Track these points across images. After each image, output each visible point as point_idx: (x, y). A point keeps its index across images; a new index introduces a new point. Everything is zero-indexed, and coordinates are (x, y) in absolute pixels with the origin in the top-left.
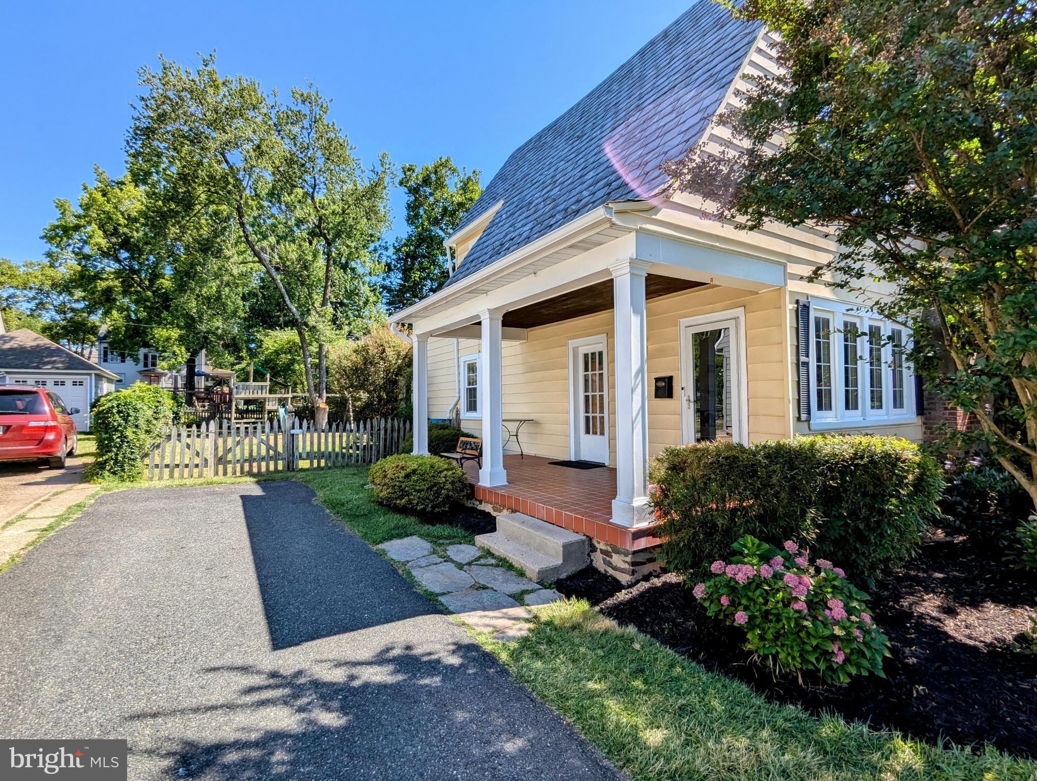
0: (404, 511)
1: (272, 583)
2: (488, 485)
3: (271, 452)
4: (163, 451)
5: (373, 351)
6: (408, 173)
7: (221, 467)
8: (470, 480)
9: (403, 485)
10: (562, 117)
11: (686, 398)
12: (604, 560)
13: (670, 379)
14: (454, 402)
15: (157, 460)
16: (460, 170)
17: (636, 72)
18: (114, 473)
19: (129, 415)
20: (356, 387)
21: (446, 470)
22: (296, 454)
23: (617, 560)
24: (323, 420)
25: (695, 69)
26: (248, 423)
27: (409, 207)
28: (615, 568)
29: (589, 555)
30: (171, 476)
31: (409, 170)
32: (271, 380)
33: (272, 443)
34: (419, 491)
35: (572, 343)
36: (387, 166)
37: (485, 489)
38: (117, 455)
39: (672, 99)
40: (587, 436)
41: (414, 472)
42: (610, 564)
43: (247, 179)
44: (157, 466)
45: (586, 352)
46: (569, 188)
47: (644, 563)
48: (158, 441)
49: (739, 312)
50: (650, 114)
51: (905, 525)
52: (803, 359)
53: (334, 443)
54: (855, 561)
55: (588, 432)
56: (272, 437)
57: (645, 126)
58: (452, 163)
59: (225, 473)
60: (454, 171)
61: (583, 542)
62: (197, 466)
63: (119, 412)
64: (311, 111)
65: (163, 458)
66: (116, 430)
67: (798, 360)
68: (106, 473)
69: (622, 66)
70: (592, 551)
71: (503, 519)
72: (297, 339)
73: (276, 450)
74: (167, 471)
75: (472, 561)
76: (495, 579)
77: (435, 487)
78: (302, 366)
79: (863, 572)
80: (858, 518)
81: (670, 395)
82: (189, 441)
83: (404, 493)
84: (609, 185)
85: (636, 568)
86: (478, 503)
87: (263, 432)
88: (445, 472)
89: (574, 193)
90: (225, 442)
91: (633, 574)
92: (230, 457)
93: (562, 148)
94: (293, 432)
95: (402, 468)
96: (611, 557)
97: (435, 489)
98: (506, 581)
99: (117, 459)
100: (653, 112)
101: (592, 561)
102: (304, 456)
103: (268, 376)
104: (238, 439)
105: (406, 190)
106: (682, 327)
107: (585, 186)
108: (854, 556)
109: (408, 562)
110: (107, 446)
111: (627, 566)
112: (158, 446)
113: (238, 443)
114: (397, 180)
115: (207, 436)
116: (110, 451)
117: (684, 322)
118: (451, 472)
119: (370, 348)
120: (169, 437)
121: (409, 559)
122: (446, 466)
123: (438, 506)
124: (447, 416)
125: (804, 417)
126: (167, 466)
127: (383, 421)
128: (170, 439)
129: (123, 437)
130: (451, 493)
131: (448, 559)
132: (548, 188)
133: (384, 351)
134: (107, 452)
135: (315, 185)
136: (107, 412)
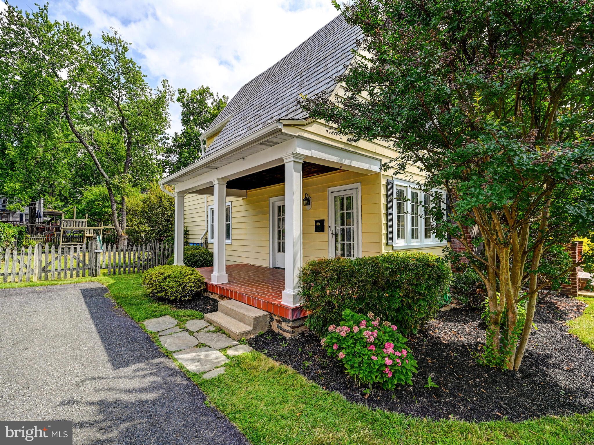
0: (162, 300)
1: (60, 351)
2: (216, 283)
3: (81, 265)
5: (154, 200)
6: (182, 93)
7: (43, 274)
8: (206, 280)
9: (162, 284)
10: (270, 69)
11: (331, 232)
12: (278, 326)
13: (323, 221)
14: (204, 233)
16: (215, 94)
17: (310, 47)
21: (190, 274)
22: (99, 265)
23: (284, 325)
24: (124, 243)
25: (337, 49)
26: (70, 245)
27: (183, 114)
28: (284, 330)
29: (269, 323)
31: (183, 92)
32: (88, 217)
33: (81, 258)
34: (172, 288)
35: (272, 200)
36: (168, 88)
37: (214, 286)
39: (324, 65)
40: (279, 253)
41: (169, 276)
42: (280, 328)
43: (71, 88)
45: (279, 205)
46: (268, 110)
47: (299, 327)
49: (358, 185)
50: (313, 72)
51: (431, 300)
52: (389, 212)
53: (125, 258)
54: (407, 320)
55: (279, 251)
56: (81, 255)
57: (309, 78)
58: (210, 90)
59: (46, 278)
60: (211, 95)
61: (266, 315)
62: (25, 274)
64: (117, 49)
67: (387, 212)
69: (303, 43)
70: (271, 321)
71: (223, 303)
72: (106, 192)
73: (84, 263)
74: (2, 278)
75: (200, 330)
76: (212, 340)
77: (182, 285)
78: (110, 209)
79: (411, 326)
80: (409, 298)
81: (323, 231)
82: (19, 257)
83: (163, 289)
84: (288, 110)
85: (295, 330)
86: (210, 294)
87: (75, 251)
88: (189, 276)
89: (270, 113)
90: (47, 258)
91: (293, 333)
92: (50, 267)
93: (268, 87)
94: (96, 251)
95: (162, 274)
96: (281, 324)
97: (182, 286)
98: (218, 341)
100: (315, 70)
101: (271, 326)
102: (104, 266)
103: (87, 215)
104: (56, 256)
105: (181, 104)
106: (330, 193)
107: (276, 109)
108: (407, 318)
109: (159, 332)
111: (289, 329)
113: (57, 258)
114: (175, 98)
115: (33, 254)
117: (331, 189)
118: (193, 276)
119: (152, 199)
121: (160, 330)
122: (190, 272)
123: (184, 296)
124: (199, 241)
125: (390, 243)
126: (2, 274)
127: (158, 245)
130: (193, 289)
131: (185, 330)
132: (258, 109)
133: (161, 201)
135: (120, 97)
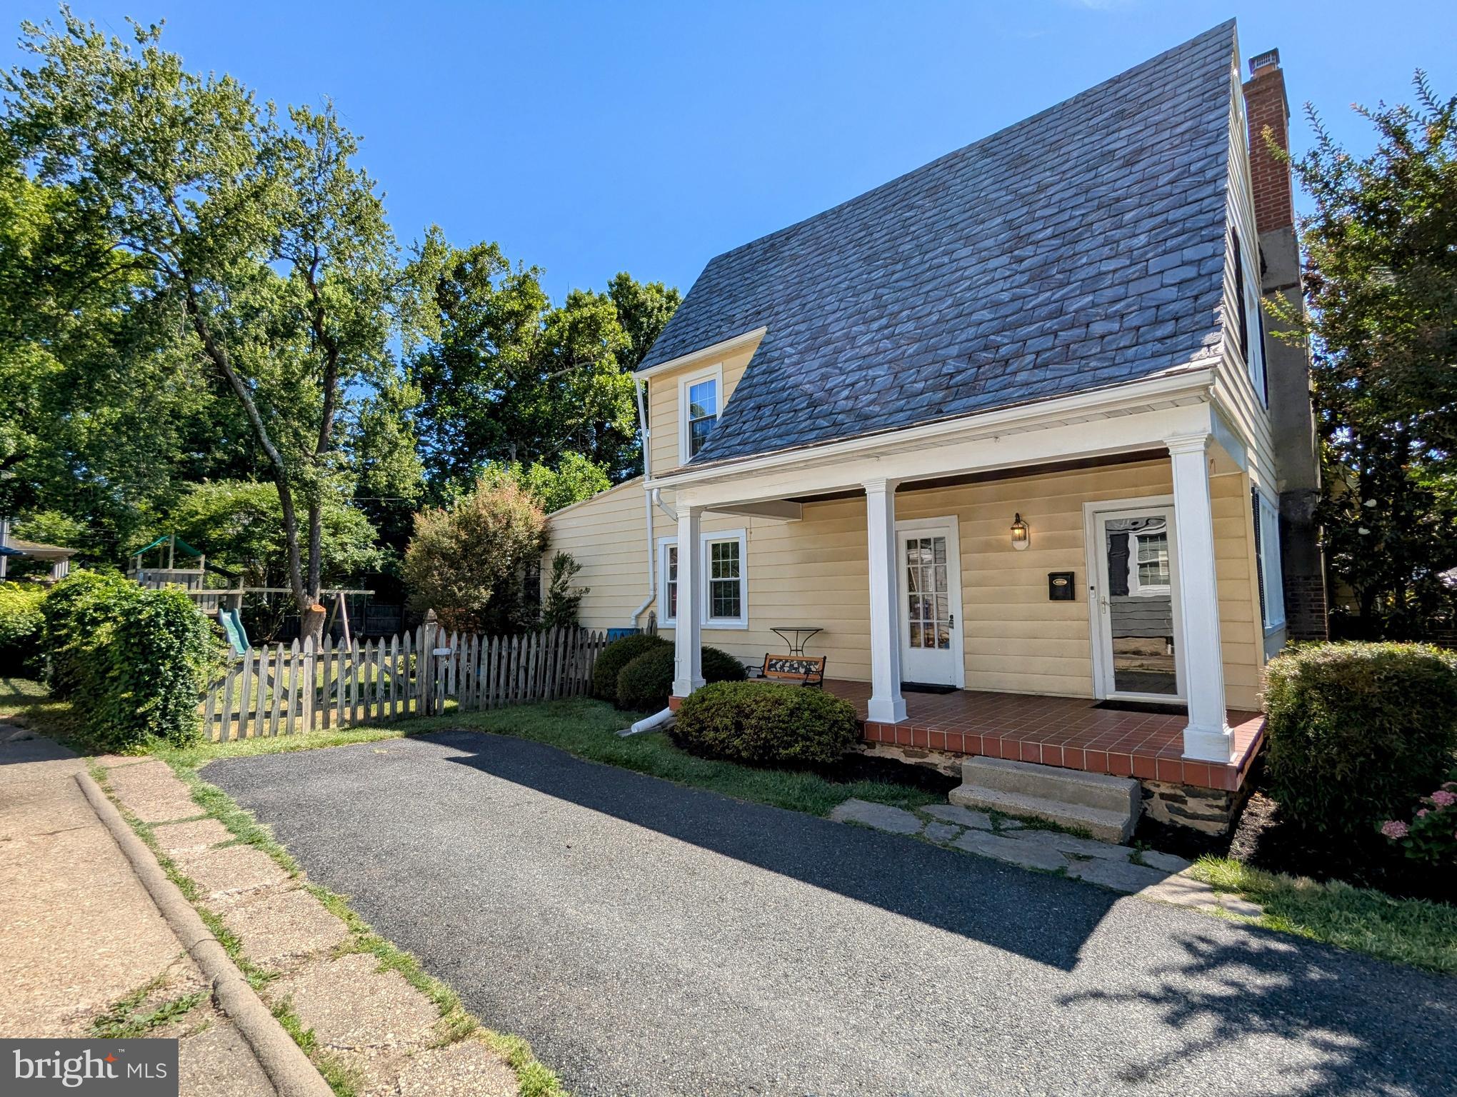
2: (889, 721)
4: (230, 689)
7: (319, 714)
13: (1072, 575)
14: (645, 603)
15: (219, 708)
18: (161, 734)
19: (186, 629)
20: (471, 580)
22: (441, 688)
28: (1194, 816)
30: (242, 734)
32: (206, 565)
38: (166, 700)
44: (218, 717)
45: (911, 538)
48: (222, 672)
55: (915, 644)
58: (501, 252)
59: (326, 724)
62: (284, 714)
63: (169, 624)
65: (229, 702)
66: (165, 656)
68: (148, 737)
70: (1144, 797)
74: (234, 728)
81: (1072, 597)
82: (271, 671)
94: (436, 652)
96: (1185, 802)
99: (166, 707)
102: (452, 690)
106: (1089, 513)
109: (920, 834)
110: (147, 684)
112: (221, 682)
115: (301, 662)
116: (155, 694)
117: (1093, 505)
120: (240, 666)
124: (629, 624)
126: (236, 716)
128: (242, 670)
129: (177, 668)
134: (147, 697)
136: (148, 625)
